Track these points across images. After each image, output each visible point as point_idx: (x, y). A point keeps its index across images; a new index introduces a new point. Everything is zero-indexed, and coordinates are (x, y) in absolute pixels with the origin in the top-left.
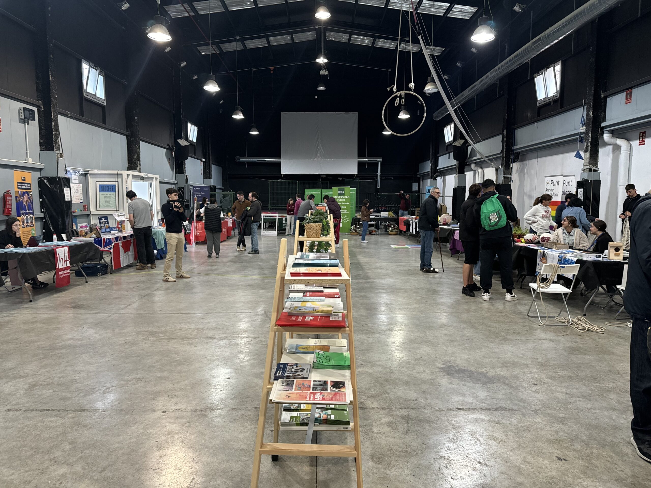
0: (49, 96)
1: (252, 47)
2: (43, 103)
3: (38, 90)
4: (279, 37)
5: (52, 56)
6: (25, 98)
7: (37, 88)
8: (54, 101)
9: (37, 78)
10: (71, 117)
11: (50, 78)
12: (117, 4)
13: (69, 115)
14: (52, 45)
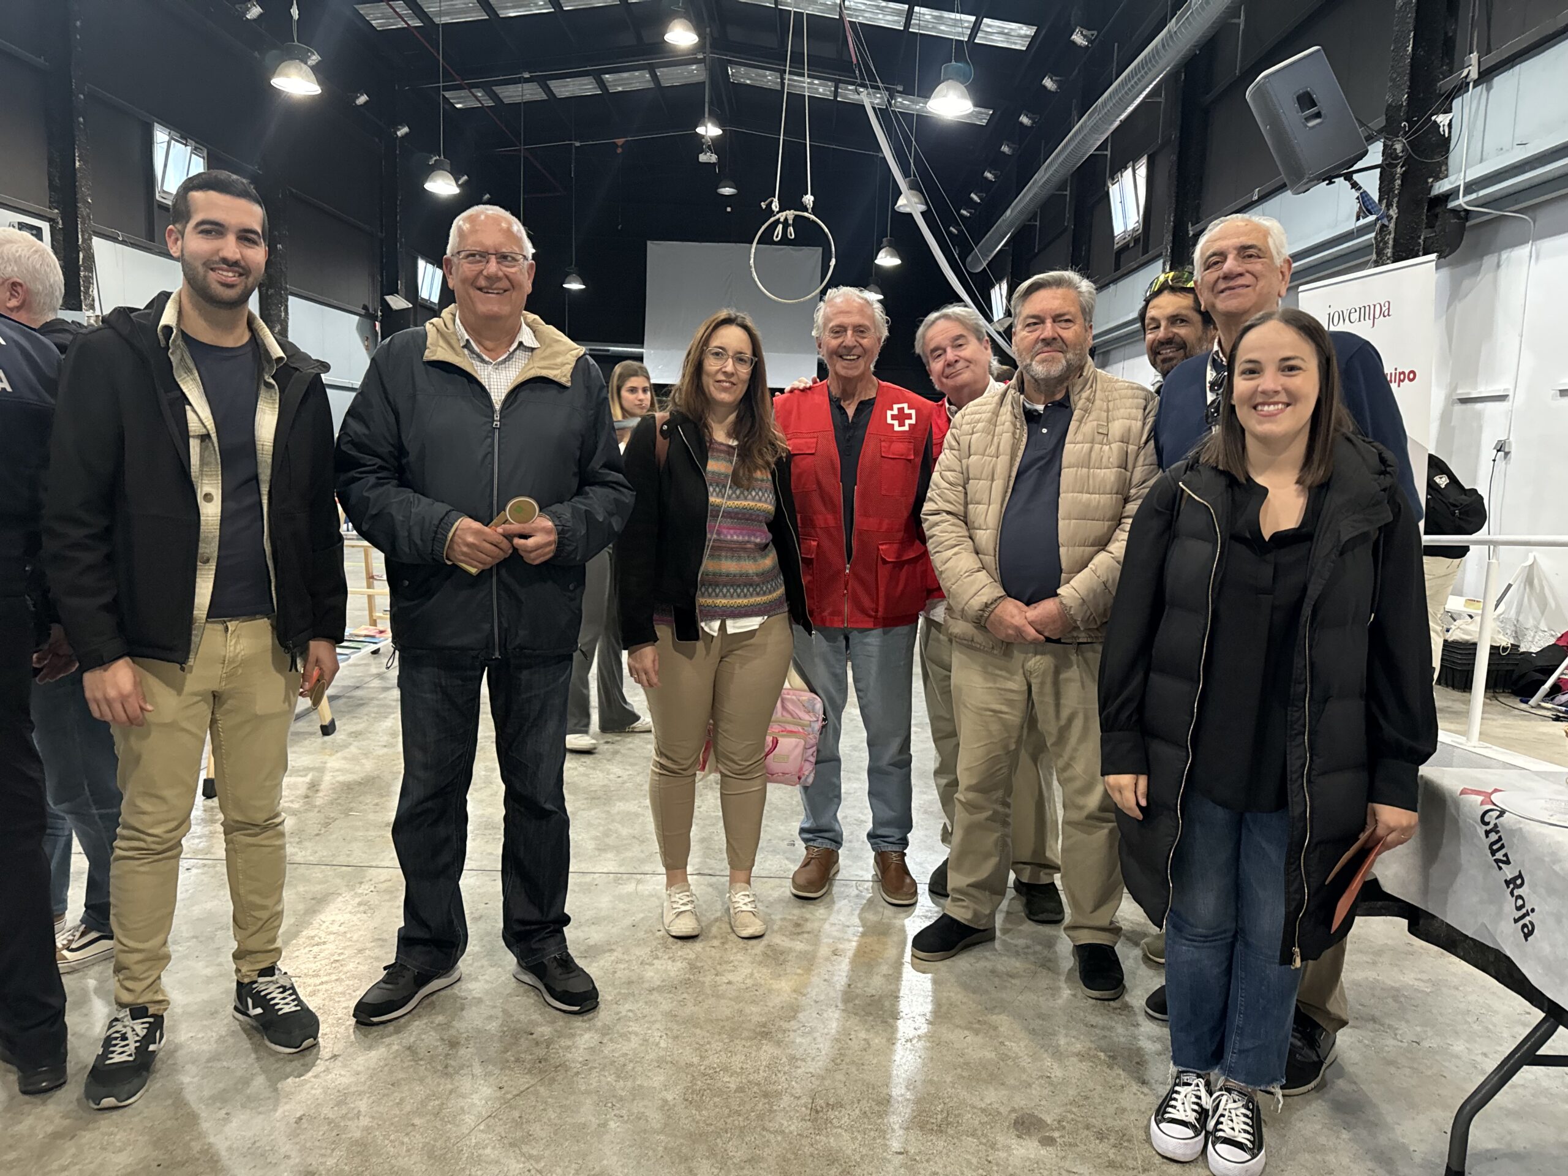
0: (75, 201)
1: (567, 94)
2: (61, 213)
3: (52, 187)
4: (625, 75)
5: (81, 119)
6: (23, 204)
7: (50, 181)
8: (83, 210)
9: (51, 162)
10: (123, 242)
11: (77, 164)
12: (237, 6)
13: (120, 239)
14: (82, 97)
